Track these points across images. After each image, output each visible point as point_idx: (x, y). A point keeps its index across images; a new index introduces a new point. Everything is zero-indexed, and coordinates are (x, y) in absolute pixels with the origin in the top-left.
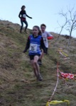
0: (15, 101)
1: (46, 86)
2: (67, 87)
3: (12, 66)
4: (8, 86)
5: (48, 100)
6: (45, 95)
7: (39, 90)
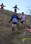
0: (11, 39)
1: (21, 33)
2: (29, 34)
3: (9, 26)
4: (8, 33)
5: (22, 38)
6: (21, 36)
7: (19, 35)
